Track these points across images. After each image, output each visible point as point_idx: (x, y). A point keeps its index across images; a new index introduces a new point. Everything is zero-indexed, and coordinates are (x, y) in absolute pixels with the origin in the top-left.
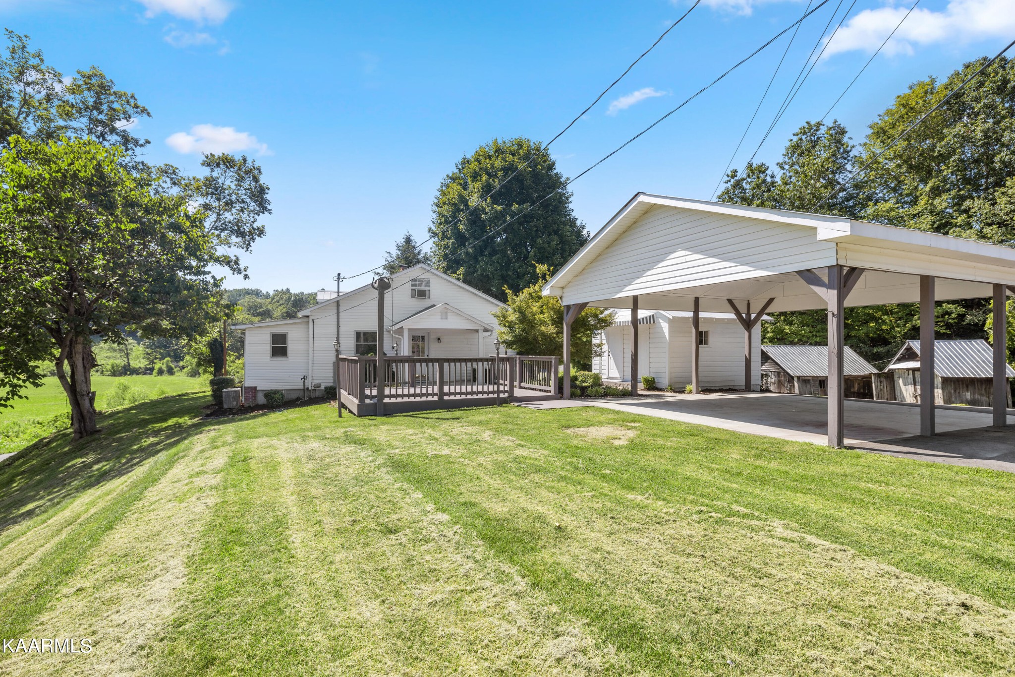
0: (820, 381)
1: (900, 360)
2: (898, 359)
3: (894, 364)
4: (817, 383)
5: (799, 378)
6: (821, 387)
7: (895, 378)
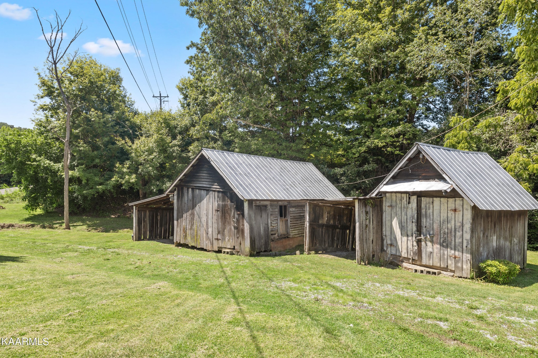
0: (281, 207)
1: (396, 179)
2: (393, 177)
3: (387, 184)
4: (277, 210)
5: (251, 202)
6: (281, 216)
7: (384, 207)
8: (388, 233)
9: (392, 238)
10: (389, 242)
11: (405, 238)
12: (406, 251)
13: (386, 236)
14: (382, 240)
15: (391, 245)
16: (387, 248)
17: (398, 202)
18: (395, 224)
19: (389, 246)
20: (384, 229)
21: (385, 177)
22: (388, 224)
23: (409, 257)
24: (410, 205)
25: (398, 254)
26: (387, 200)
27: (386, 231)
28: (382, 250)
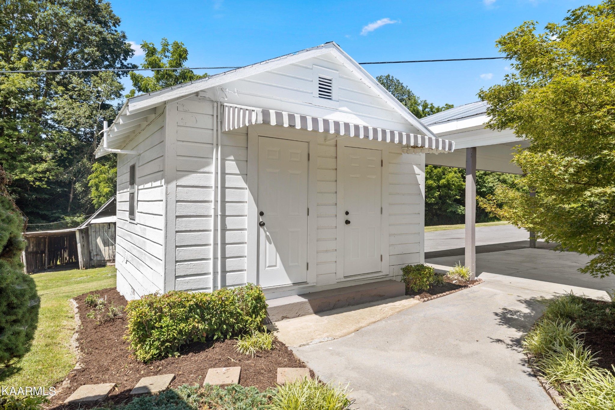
2: (99, 215)
3: (93, 219)
7: (90, 233)
8: (94, 248)
9: (97, 250)
10: (95, 253)
11: (107, 248)
12: (108, 256)
13: (92, 250)
14: (90, 253)
15: (97, 255)
16: (94, 257)
17: (101, 228)
18: (99, 241)
19: (95, 256)
20: (91, 246)
21: (91, 216)
22: (94, 242)
23: (111, 259)
24: (110, 230)
25: (102, 259)
26: (92, 228)
27: (92, 247)
28: (91, 259)
